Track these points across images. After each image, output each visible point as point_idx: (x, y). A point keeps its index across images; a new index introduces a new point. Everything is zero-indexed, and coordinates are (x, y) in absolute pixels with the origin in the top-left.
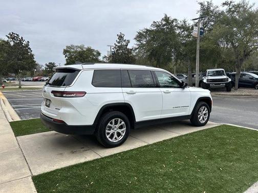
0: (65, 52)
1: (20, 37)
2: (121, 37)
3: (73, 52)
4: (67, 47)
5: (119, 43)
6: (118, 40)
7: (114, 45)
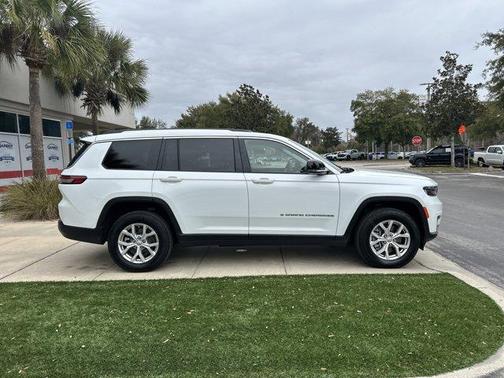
0: (355, 105)
1: (255, 91)
2: (449, 62)
3: (369, 104)
4: (360, 96)
5: (444, 74)
6: (443, 69)
7: (433, 82)
